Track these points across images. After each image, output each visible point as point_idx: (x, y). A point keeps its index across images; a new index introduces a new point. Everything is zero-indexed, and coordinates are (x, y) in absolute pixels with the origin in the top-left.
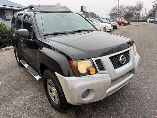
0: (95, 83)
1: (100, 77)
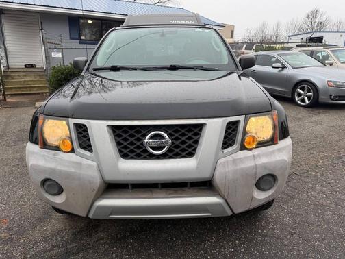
0: (60, 171)
1: (73, 162)
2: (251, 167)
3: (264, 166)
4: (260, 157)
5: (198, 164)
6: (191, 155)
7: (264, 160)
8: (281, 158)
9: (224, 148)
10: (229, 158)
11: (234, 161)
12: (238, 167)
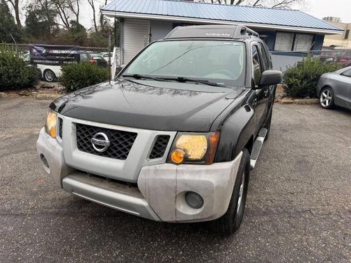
2: (171, 180)
3: (185, 183)
4: (183, 174)
5: (124, 166)
6: (124, 157)
7: (187, 177)
8: (206, 179)
9: (151, 157)
10: (152, 168)
11: (156, 171)
12: (158, 177)
